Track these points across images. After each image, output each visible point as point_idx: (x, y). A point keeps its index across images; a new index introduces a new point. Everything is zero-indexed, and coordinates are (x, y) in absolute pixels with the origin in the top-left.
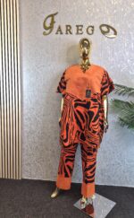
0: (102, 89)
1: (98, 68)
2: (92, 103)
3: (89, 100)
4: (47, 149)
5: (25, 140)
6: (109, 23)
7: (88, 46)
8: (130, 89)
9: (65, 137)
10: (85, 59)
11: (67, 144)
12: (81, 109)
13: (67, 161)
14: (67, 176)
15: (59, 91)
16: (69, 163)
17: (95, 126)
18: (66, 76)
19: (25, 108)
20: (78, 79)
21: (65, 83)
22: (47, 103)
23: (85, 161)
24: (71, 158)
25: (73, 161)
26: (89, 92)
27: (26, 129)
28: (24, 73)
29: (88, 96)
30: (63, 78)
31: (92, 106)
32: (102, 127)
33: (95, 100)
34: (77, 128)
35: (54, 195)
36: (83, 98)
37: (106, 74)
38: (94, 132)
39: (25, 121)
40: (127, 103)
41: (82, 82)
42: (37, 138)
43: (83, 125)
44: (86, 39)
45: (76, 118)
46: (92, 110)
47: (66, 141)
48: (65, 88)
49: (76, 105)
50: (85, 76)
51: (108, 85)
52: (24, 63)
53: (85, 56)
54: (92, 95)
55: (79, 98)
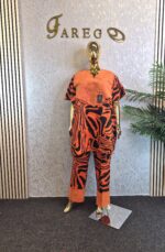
0: (114, 95)
1: (108, 72)
2: (104, 108)
3: (101, 105)
4: (56, 163)
5: (31, 155)
6: (117, 27)
7: (97, 50)
8: (141, 94)
9: (77, 146)
10: (93, 63)
11: (79, 153)
12: (93, 116)
13: (79, 171)
14: (80, 187)
15: (68, 98)
16: (82, 174)
17: (108, 131)
19: (29, 119)
21: (75, 89)
22: (55, 112)
23: (98, 169)
24: (84, 169)
25: (86, 171)
26: (100, 97)
27: (31, 142)
29: (99, 101)
30: (71, 84)
31: (104, 111)
32: (115, 133)
33: (107, 105)
34: (89, 136)
35: (67, 210)
36: (94, 104)
37: (116, 79)
38: (108, 138)
39: (30, 134)
40: (139, 109)
41: (92, 86)
43: (96, 132)
44: (94, 43)
45: (88, 125)
46: (105, 115)
47: (78, 149)
48: (74, 94)
49: (87, 112)
50: (96, 80)
53: (94, 60)
54: (103, 100)
55: (90, 103)
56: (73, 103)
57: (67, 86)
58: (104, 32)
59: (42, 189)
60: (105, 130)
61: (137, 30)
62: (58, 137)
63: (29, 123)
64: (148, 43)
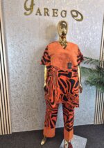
2: (73, 73)
3: (70, 70)
4: (32, 108)
6: (78, 9)
7: (66, 27)
9: (52, 101)
11: (54, 106)
12: (64, 78)
13: (52, 117)
14: (52, 127)
15: (43, 63)
16: (54, 118)
17: (76, 90)
21: (49, 57)
22: (31, 72)
23: (67, 115)
26: (70, 65)
29: (69, 68)
31: (73, 75)
33: (75, 71)
35: (43, 143)
40: (90, 69)
46: (73, 78)
47: (53, 104)
49: (59, 75)
50: (66, 51)
53: (63, 35)
54: (72, 67)
55: (62, 69)
58: (68, 13)
59: (22, 126)
60: (74, 89)
61: (92, 12)
62: (33, 90)
63: (11, 80)
64: (98, 24)
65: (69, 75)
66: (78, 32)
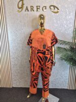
0: (52, 43)
1: (49, 31)
2: (47, 52)
3: (45, 50)
4: (24, 73)
6: (55, 5)
9: (33, 70)
10: (42, 27)
12: (41, 55)
14: (34, 87)
15: (28, 44)
17: (49, 64)
18: (32, 36)
19: (11, 52)
20: (39, 39)
21: (32, 40)
22: (23, 49)
25: (37, 80)
26: (44, 46)
27: (12, 63)
28: (9, 34)
29: (44, 48)
30: (30, 37)
31: (46, 53)
33: (48, 50)
34: (39, 64)
36: (42, 49)
37: (54, 35)
39: (11, 59)
40: (65, 48)
41: (41, 40)
42: (18, 68)
43: (42, 63)
44: (42, 15)
45: (38, 59)
48: (31, 43)
49: (38, 53)
51: (55, 40)
52: (8, 28)
53: (42, 25)
54: (46, 48)
55: (39, 49)
56: (31, 47)
57: (28, 38)
60: (47, 63)
61: (66, 6)
63: (11, 54)
64: (71, 14)
65: (44, 53)
66: (55, 21)
